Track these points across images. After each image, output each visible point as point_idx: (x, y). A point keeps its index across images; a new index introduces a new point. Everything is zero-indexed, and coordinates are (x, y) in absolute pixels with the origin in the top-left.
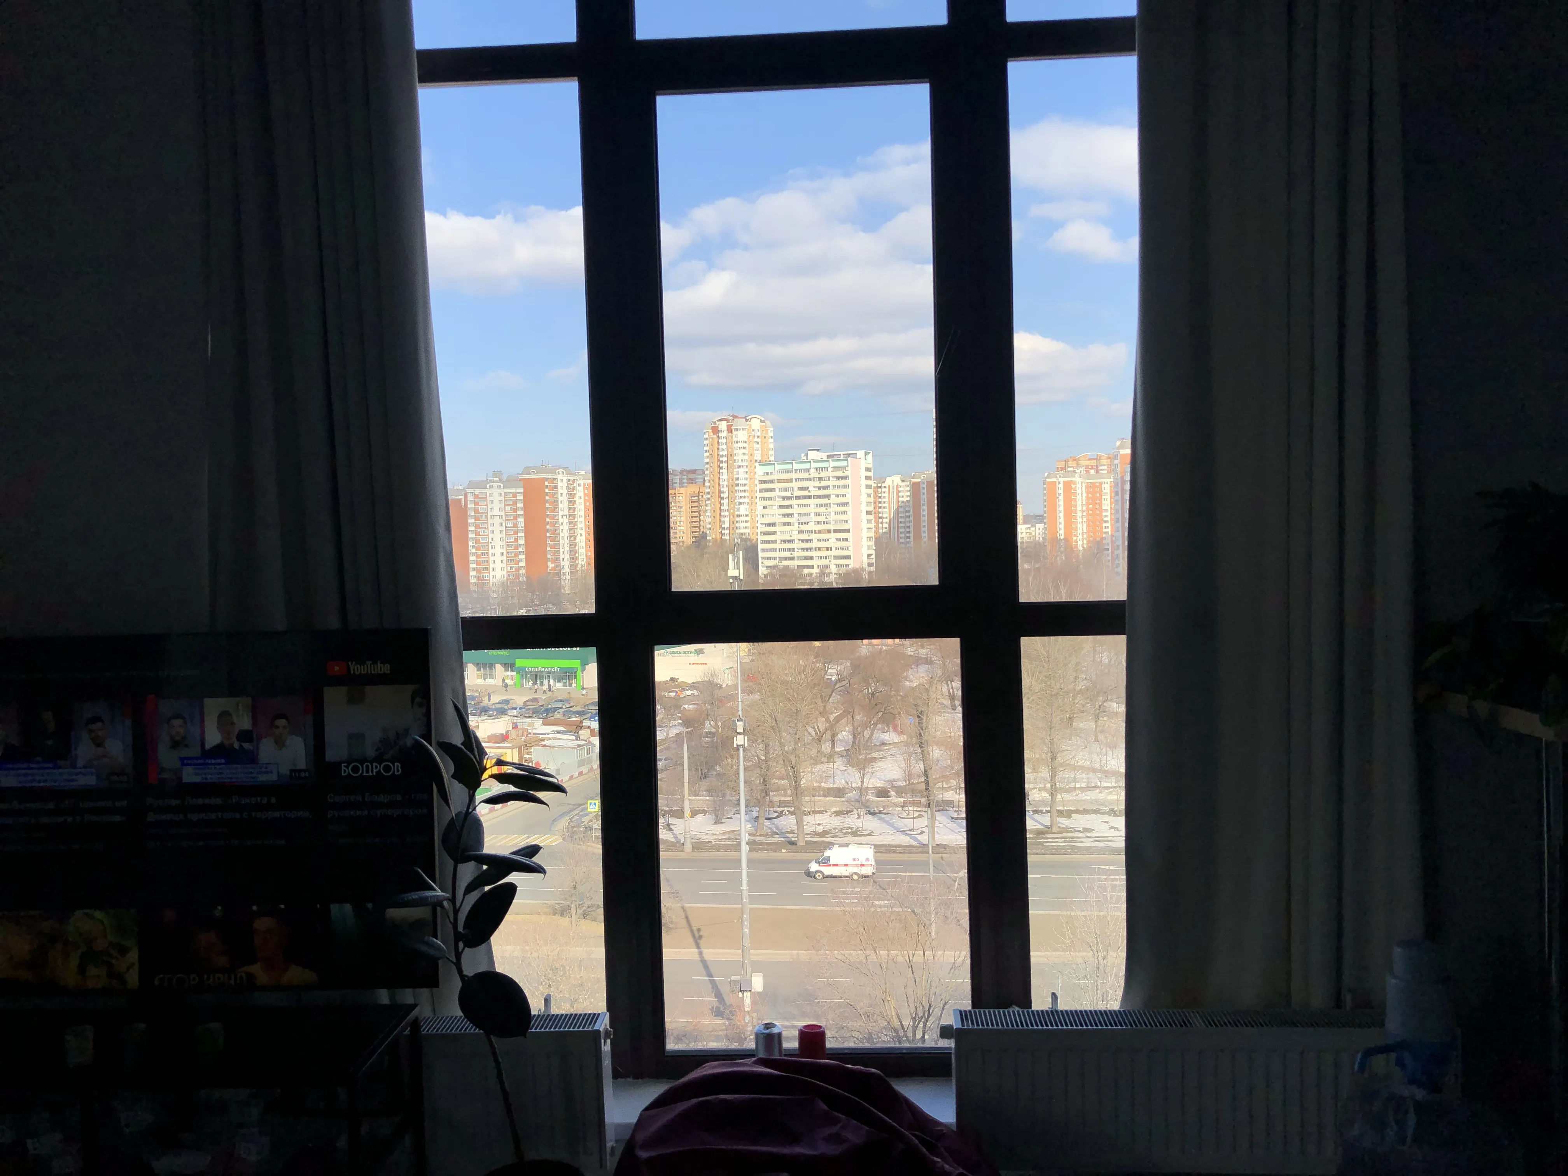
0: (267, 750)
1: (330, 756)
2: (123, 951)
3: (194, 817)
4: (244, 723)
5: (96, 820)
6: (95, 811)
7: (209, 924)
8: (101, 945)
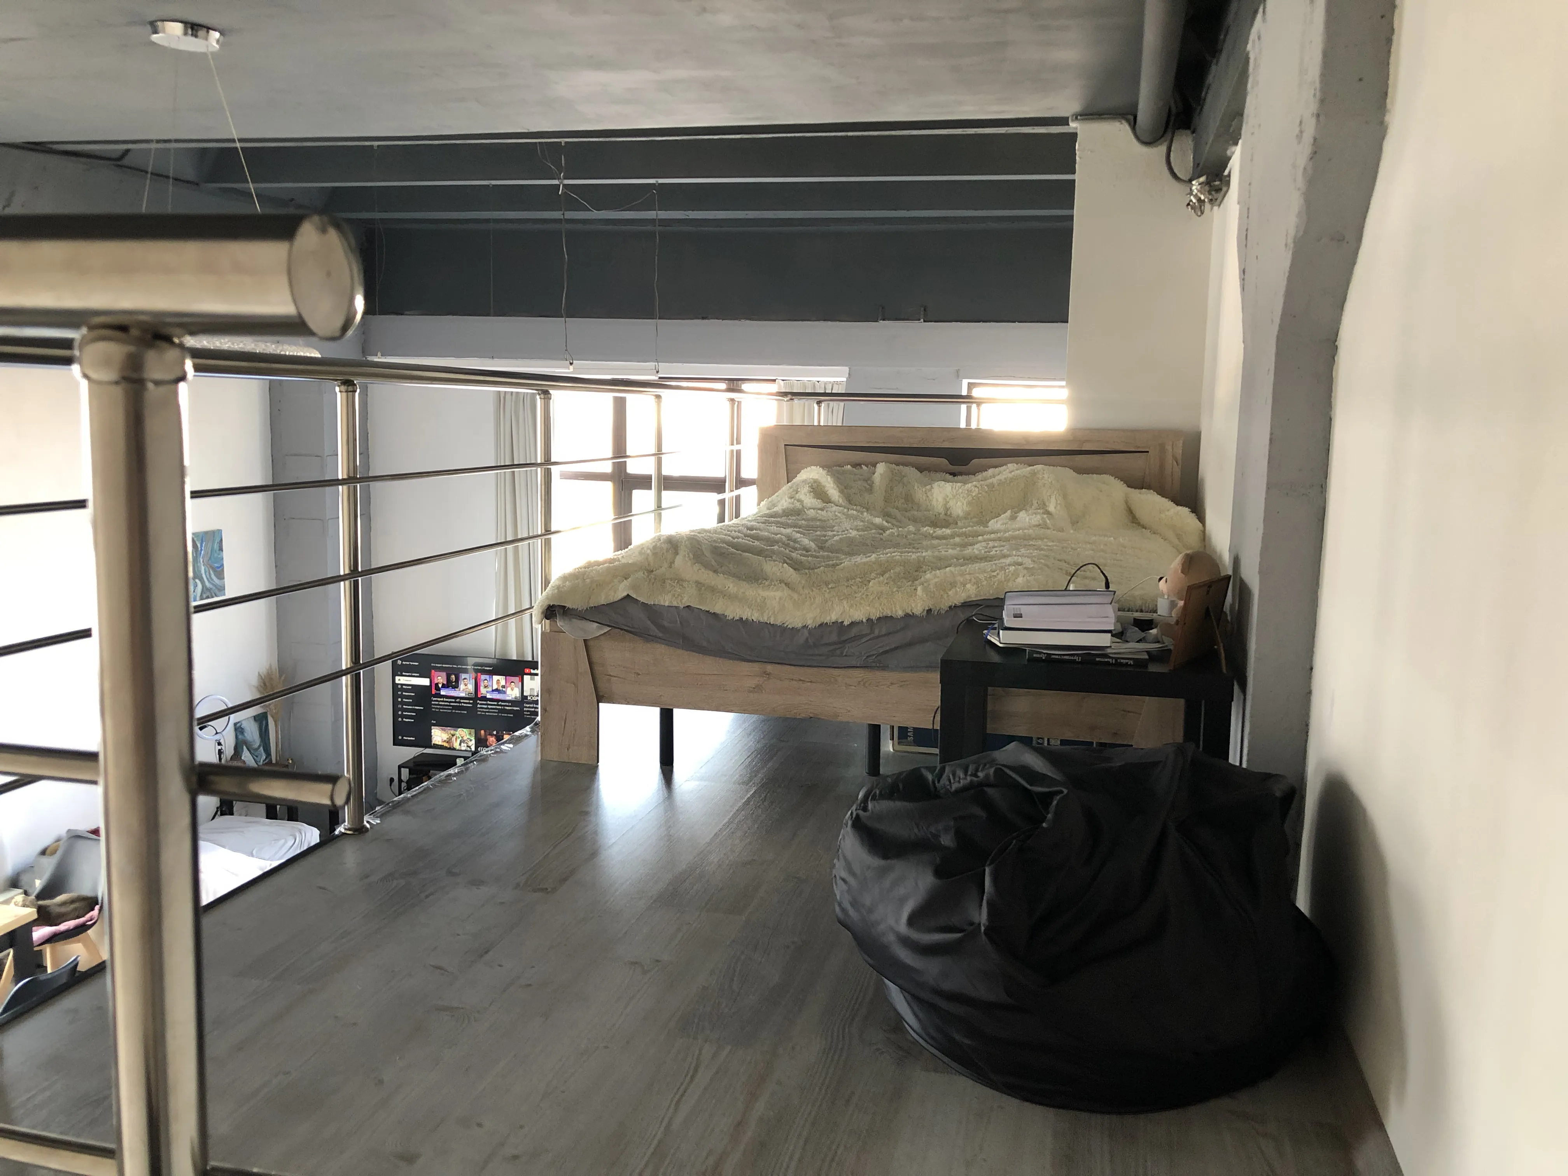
0: (509, 691)
1: (525, 694)
2: (471, 740)
3: (490, 707)
4: (503, 683)
5: (465, 705)
6: (464, 703)
7: (492, 735)
8: (465, 738)
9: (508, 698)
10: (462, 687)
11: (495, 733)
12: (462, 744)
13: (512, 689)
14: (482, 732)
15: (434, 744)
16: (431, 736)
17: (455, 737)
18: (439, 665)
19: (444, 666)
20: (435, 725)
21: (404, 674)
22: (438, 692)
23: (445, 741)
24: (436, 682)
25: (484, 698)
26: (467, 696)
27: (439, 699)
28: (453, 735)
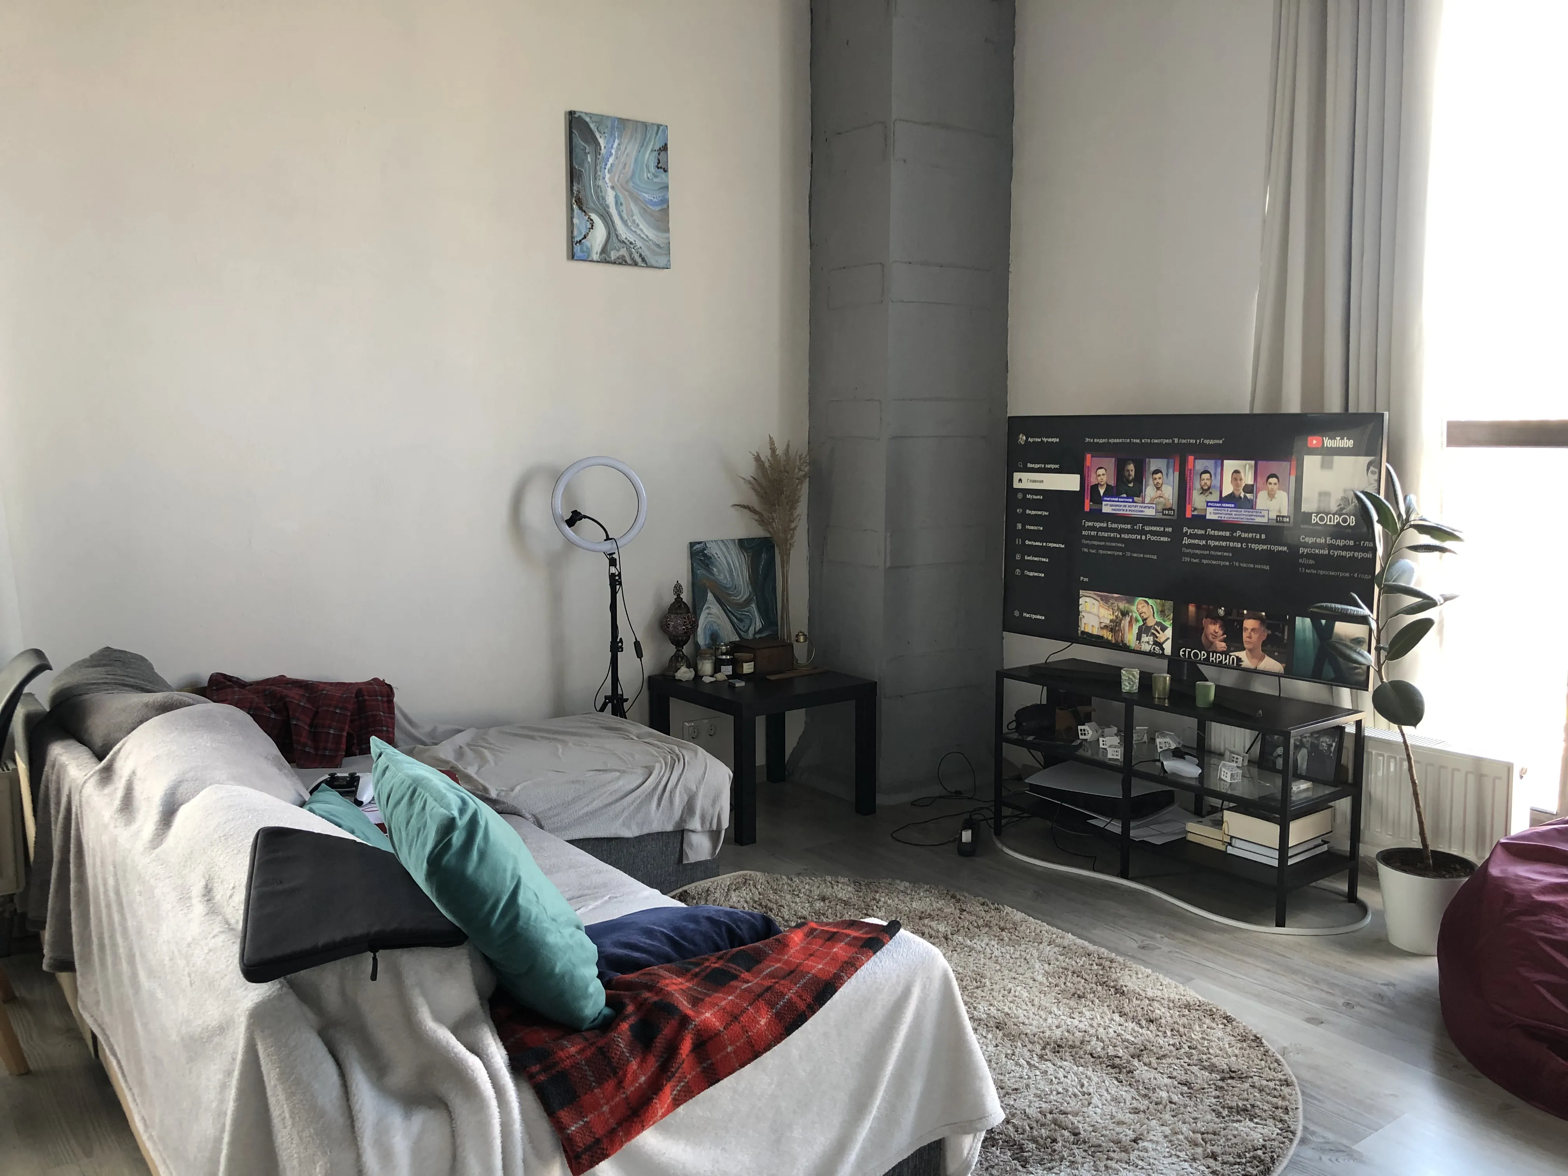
0: (1262, 500)
1: (1305, 508)
3: (1212, 543)
4: (1248, 478)
5: (1154, 538)
6: (1153, 533)
7: (1215, 618)
8: (1151, 622)
9: (1259, 520)
10: (1150, 492)
11: (1221, 611)
12: (1145, 638)
13: (1271, 496)
14: (1192, 608)
15: (1083, 632)
16: (1078, 613)
17: (1128, 619)
18: (1101, 441)
19: (1112, 441)
20: (1088, 587)
21: (1030, 465)
22: (1096, 507)
23: (1106, 627)
24: (1093, 481)
25: (1200, 520)
26: (1160, 516)
27: (1098, 525)
28: (1124, 614)
